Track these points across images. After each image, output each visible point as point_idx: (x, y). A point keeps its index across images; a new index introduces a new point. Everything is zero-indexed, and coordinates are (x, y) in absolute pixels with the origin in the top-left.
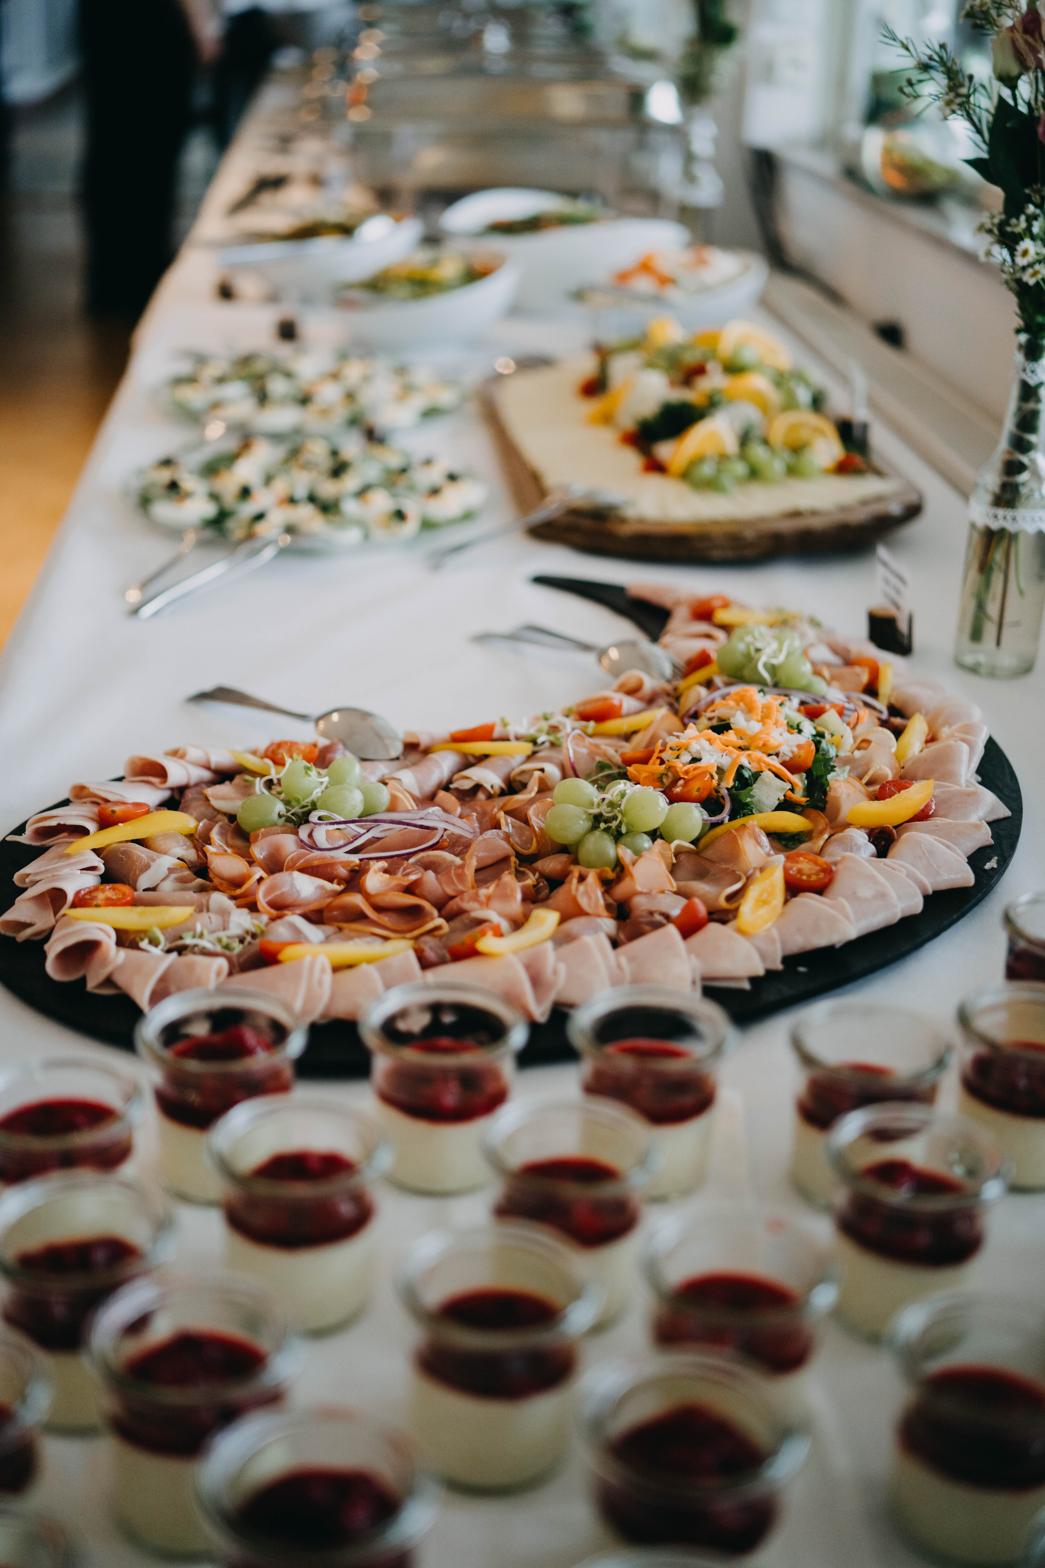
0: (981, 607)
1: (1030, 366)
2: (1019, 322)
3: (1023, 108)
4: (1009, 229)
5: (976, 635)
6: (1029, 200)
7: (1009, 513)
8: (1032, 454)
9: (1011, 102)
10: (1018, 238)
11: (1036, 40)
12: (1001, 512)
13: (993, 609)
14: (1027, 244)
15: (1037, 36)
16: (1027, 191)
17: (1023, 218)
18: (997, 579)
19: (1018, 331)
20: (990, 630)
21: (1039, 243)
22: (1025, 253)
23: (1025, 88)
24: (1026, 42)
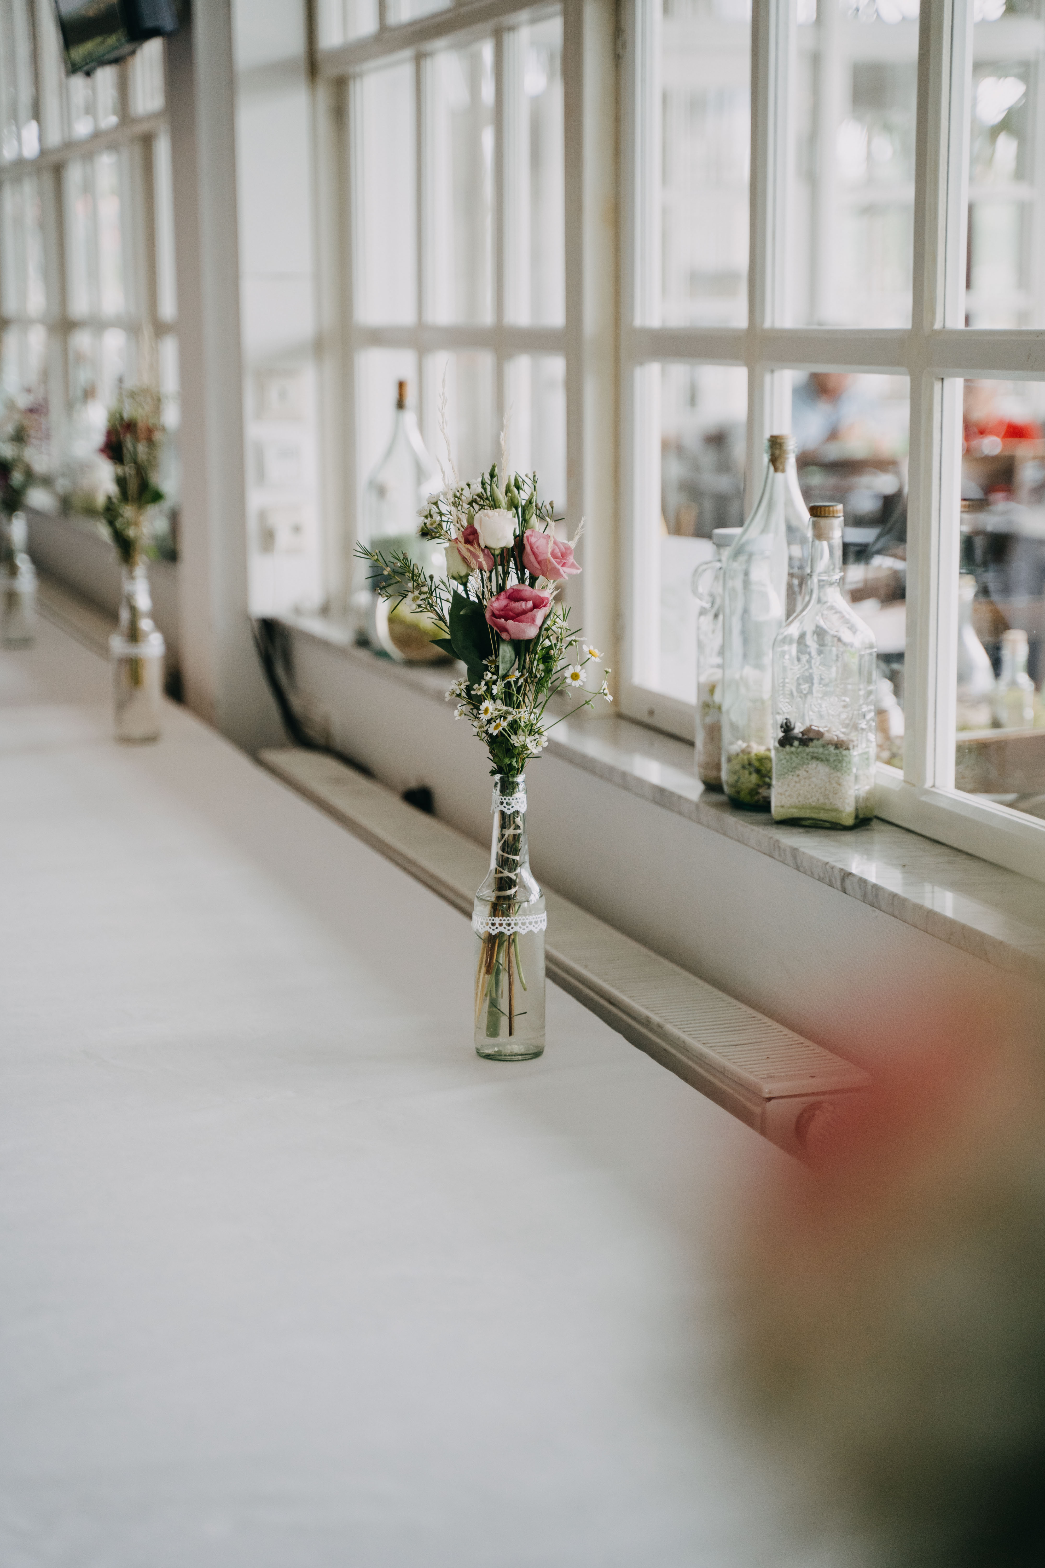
0: (493, 1004)
1: (506, 799)
2: (492, 765)
3: (473, 598)
4: (473, 692)
5: (493, 1030)
6: (486, 668)
7: (505, 920)
8: (518, 871)
9: (465, 596)
10: (480, 699)
11: (475, 549)
12: (497, 920)
13: (504, 1006)
14: (487, 704)
15: (476, 546)
16: (484, 662)
17: (483, 683)
18: (504, 978)
19: (493, 773)
20: (504, 1021)
21: (499, 702)
22: (486, 710)
23: (474, 583)
24: (468, 549)
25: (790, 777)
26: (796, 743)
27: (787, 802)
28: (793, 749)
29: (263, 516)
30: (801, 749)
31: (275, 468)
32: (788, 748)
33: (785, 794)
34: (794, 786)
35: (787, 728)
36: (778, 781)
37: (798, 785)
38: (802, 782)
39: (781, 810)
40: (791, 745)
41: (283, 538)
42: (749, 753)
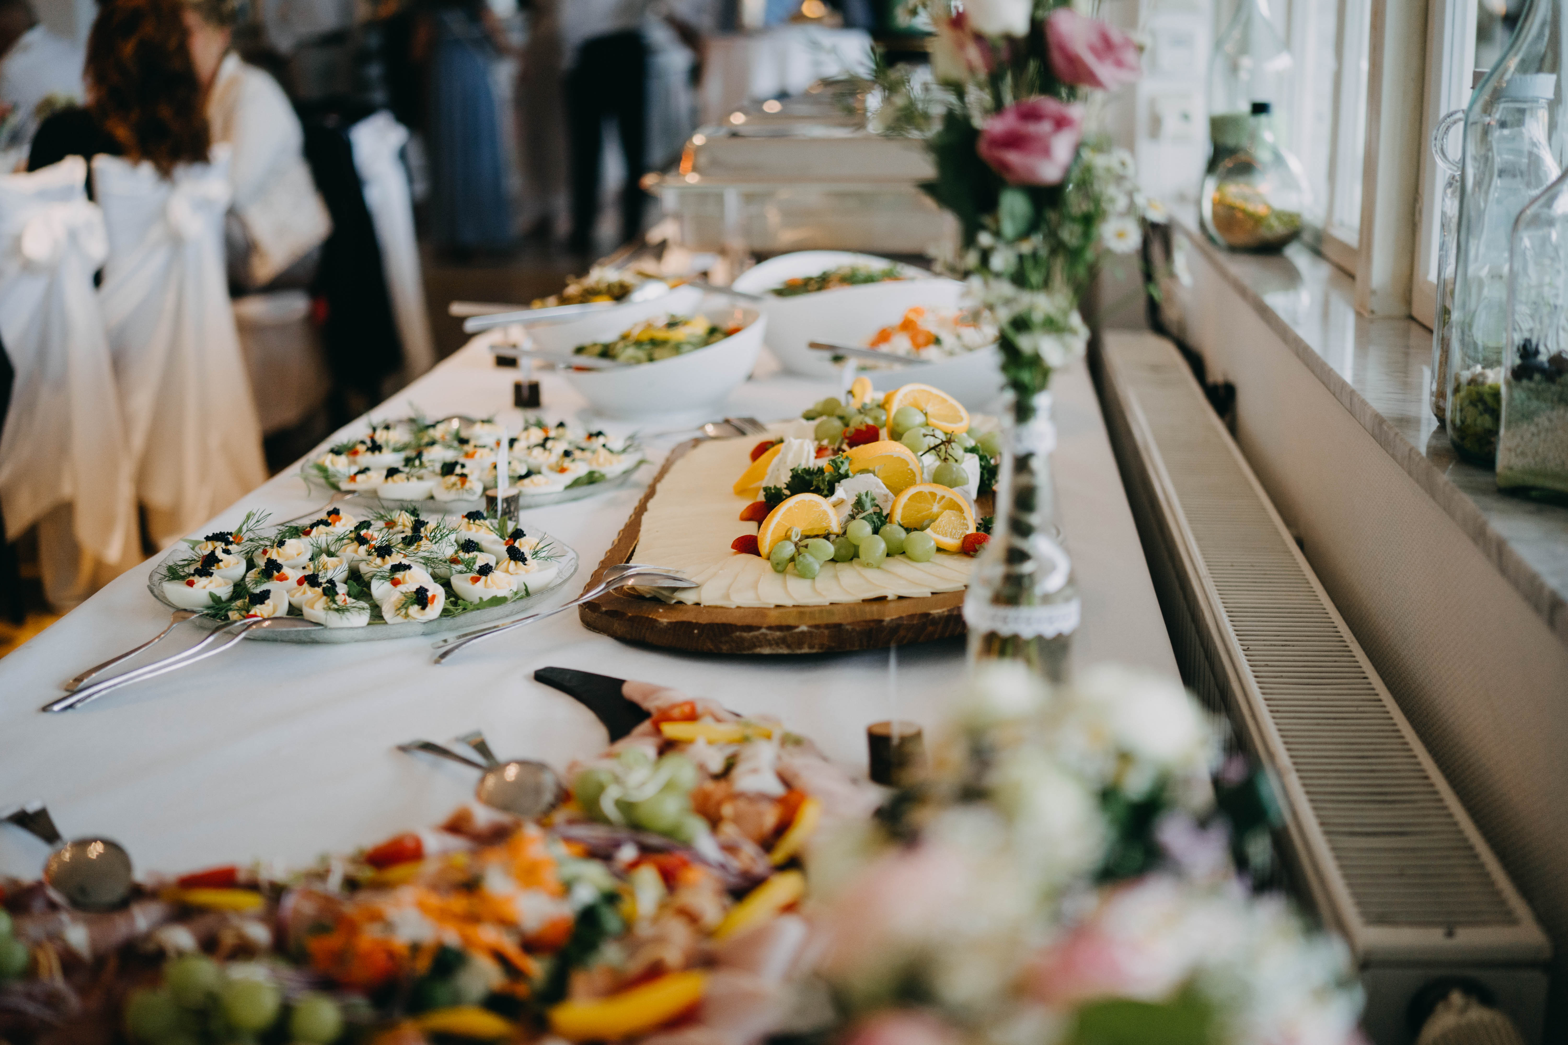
25: (1525, 426)
26: (1537, 377)
27: (1518, 463)
28: (1532, 385)
29: (1152, 103)
30: (1544, 385)
31: (1167, 56)
32: (1525, 382)
33: (1515, 451)
34: (1531, 441)
35: (1527, 351)
36: (1508, 428)
37: (1535, 440)
38: (1543, 435)
39: (1509, 473)
40: (1530, 378)
41: (1171, 124)
42: (1483, 384)
